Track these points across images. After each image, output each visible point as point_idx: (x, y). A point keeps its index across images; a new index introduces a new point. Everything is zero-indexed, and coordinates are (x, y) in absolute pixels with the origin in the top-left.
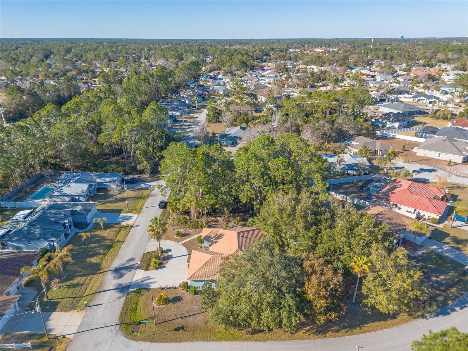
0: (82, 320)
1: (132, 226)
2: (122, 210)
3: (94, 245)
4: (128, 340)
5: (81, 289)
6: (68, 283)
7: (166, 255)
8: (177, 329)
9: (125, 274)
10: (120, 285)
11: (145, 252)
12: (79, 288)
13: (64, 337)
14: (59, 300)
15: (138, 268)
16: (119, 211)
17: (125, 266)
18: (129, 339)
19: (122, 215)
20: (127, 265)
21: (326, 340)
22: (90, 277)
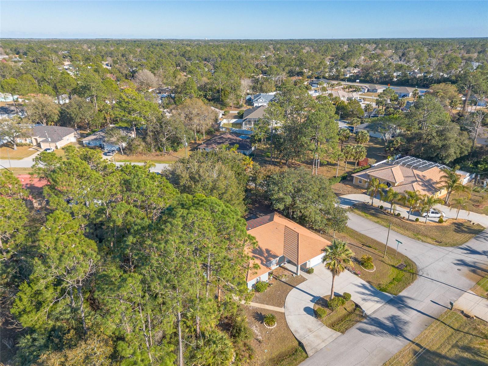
0: (457, 299)
5: (457, 341)
9: (388, 319)
10: (399, 308)
11: (340, 334)
12: (460, 344)
15: (366, 316)
17: (381, 330)
18: (412, 261)
20: (378, 329)
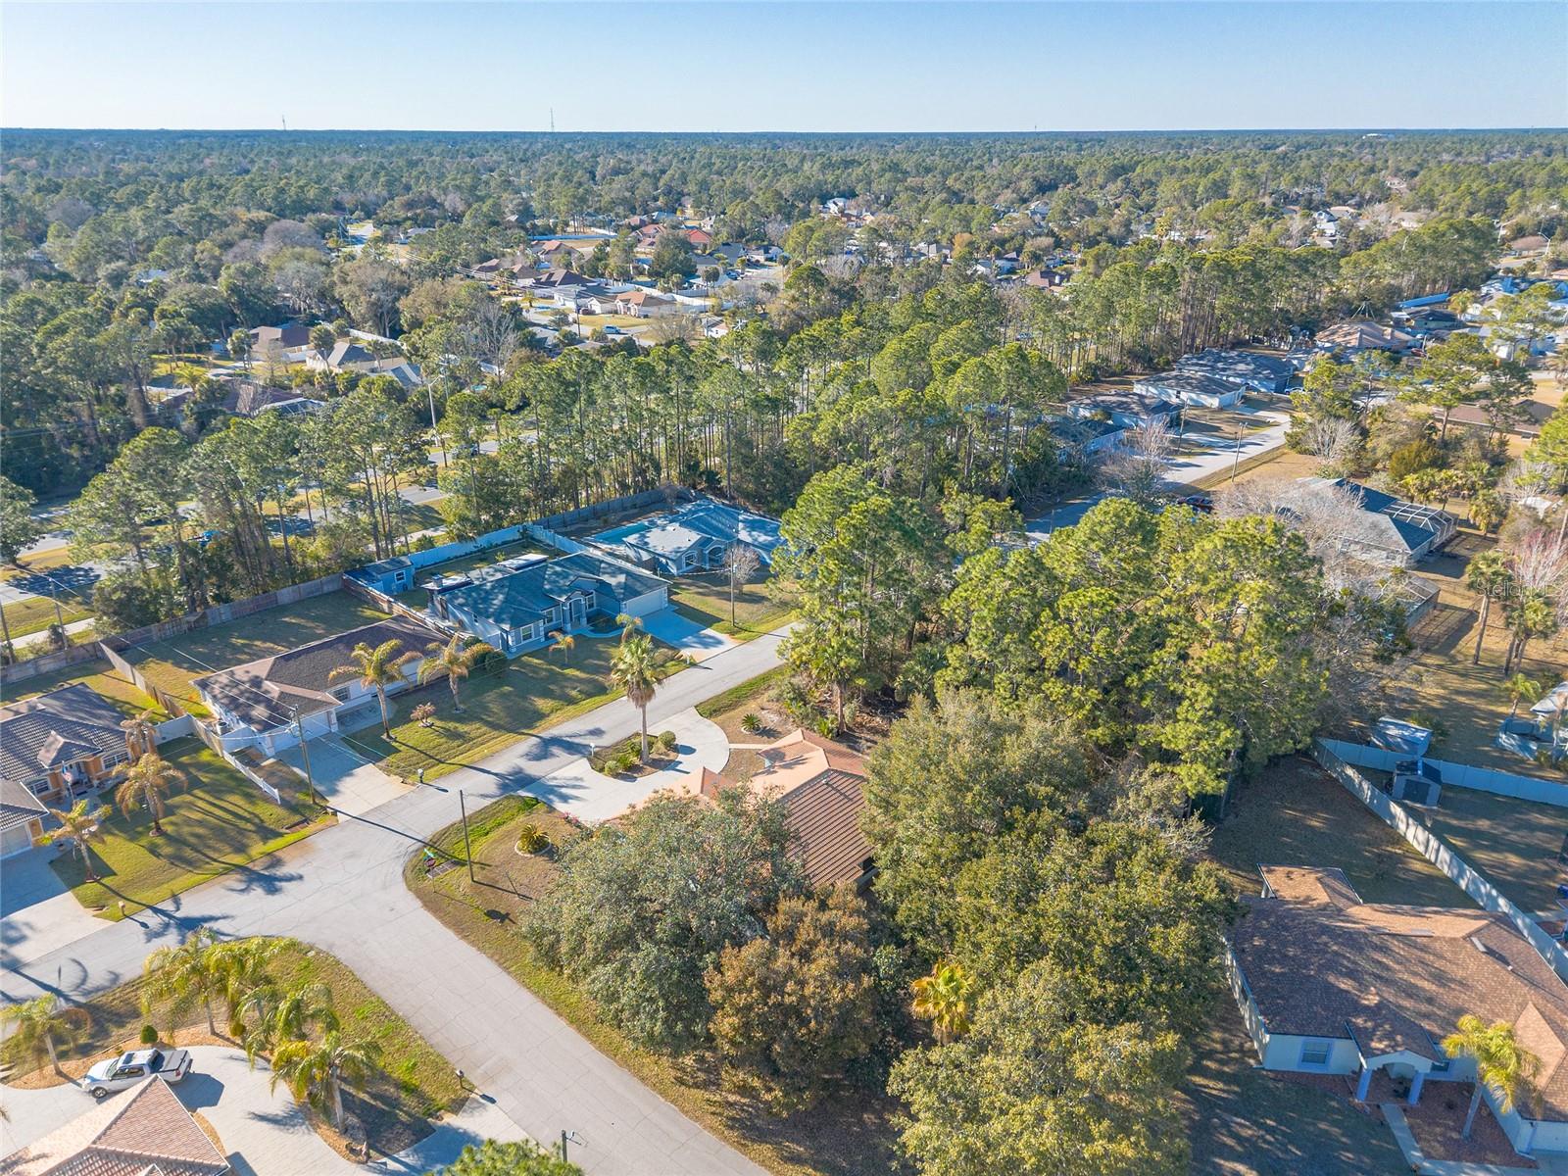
0: (389, 802)
1: (693, 665)
2: (719, 620)
3: (577, 673)
4: (400, 878)
5: (460, 746)
6: (451, 725)
7: (672, 755)
8: (492, 914)
12: (457, 743)
13: (335, 813)
14: (402, 748)
15: (589, 756)
16: (710, 620)
19: (709, 631)
20: (575, 740)
21: (731, 1153)
22: (495, 733)
